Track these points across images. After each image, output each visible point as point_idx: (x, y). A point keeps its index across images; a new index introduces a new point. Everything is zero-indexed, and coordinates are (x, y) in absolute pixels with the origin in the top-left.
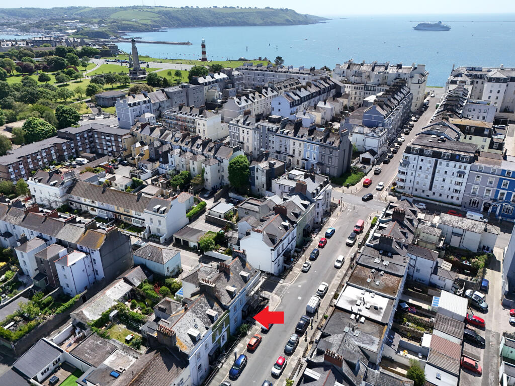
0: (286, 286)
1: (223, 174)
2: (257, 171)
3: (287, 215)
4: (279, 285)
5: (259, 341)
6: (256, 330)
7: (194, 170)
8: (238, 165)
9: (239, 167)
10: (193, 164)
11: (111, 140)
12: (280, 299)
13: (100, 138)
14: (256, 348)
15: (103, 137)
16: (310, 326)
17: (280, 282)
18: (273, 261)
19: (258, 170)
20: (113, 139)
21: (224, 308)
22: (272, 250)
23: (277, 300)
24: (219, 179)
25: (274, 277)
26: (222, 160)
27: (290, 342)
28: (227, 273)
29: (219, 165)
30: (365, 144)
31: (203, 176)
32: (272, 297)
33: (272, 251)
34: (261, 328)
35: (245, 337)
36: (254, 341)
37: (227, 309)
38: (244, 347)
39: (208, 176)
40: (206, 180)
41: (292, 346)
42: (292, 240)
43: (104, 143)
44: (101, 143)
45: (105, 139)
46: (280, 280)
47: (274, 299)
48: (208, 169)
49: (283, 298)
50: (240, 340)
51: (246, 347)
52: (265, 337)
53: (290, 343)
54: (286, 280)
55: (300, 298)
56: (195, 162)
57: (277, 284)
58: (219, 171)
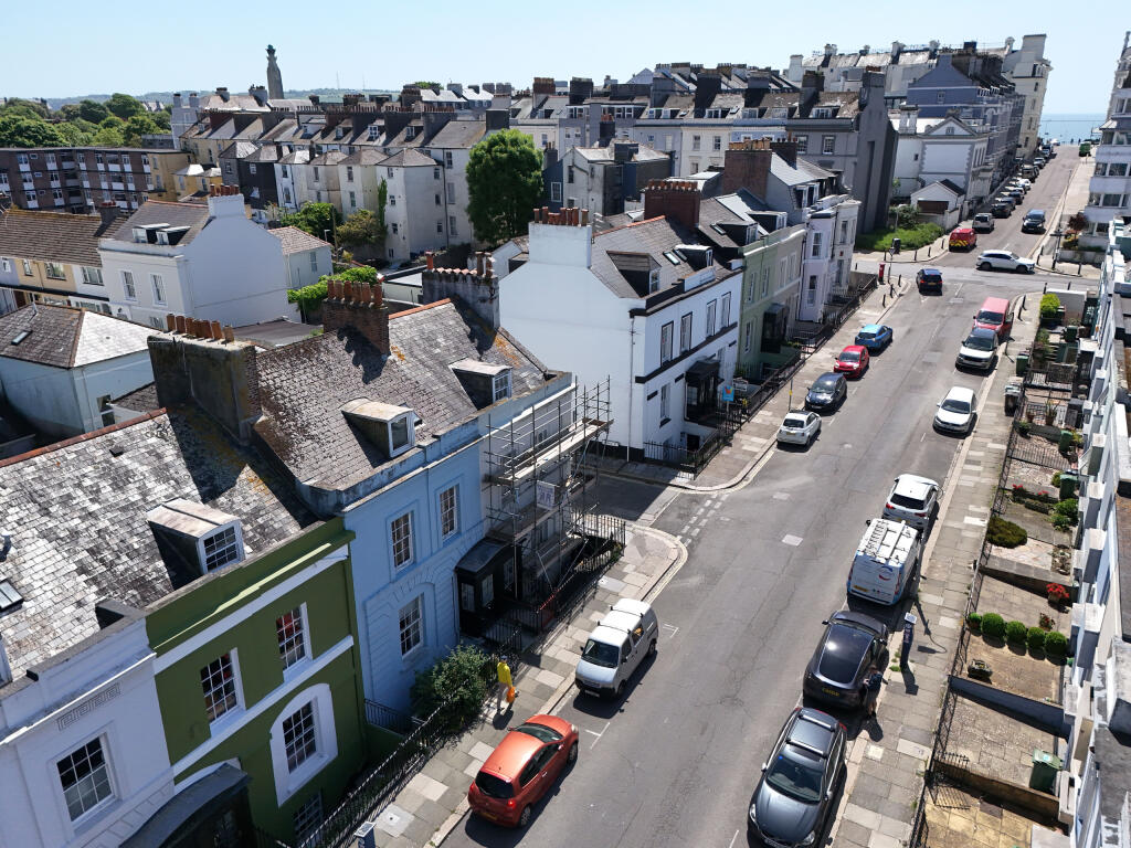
0: (709, 497)
1: (452, 210)
2: (571, 180)
3: (700, 227)
4: (669, 494)
5: (556, 762)
6: (544, 692)
7: (353, 204)
8: (501, 151)
9: (505, 155)
10: (350, 178)
11: (123, 172)
12: (683, 547)
13: (93, 172)
14: (537, 806)
15: (101, 167)
16: (892, 675)
17: (678, 481)
18: (639, 380)
19: (577, 173)
20: (128, 168)
21: (304, 504)
22: (634, 313)
23: (666, 549)
24: (439, 229)
25: (642, 467)
26: (450, 155)
27: (782, 766)
28: (366, 342)
29: (436, 176)
30: (921, 167)
31: (381, 214)
32: (640, 540)
33: (638, 319)
34: (578, 682)
35: (466, 737)
36: (518, 756)
37: (327, 517)
38: (447, 804)
39: (397, 213)
40: (390, 229)
41: (806, 792)
42: (724, 330)
43: (105, 185)
44: (96, 189)
45: (107, 171)
46: (675, 476)
47: (649, 545)
48: (396, 186)
49: (697, 540)
50: (426, 755)
51: (465, 805)
52: (596, 736)
53: (786, 772)
54: (704, 475)
55: (792, 540)
56: (356, 170)
57: (659, 492)
58: (437, 198)
